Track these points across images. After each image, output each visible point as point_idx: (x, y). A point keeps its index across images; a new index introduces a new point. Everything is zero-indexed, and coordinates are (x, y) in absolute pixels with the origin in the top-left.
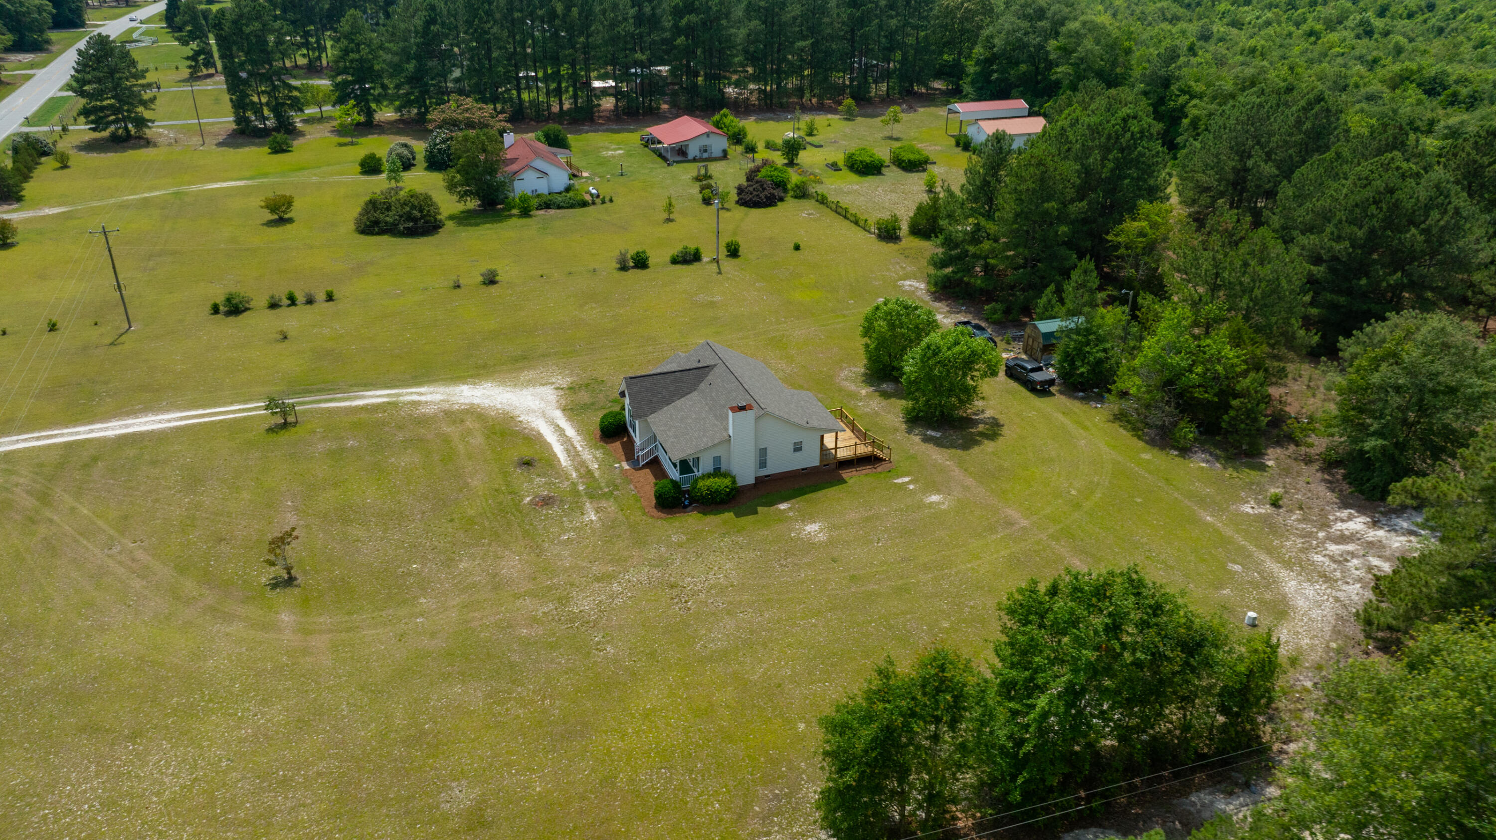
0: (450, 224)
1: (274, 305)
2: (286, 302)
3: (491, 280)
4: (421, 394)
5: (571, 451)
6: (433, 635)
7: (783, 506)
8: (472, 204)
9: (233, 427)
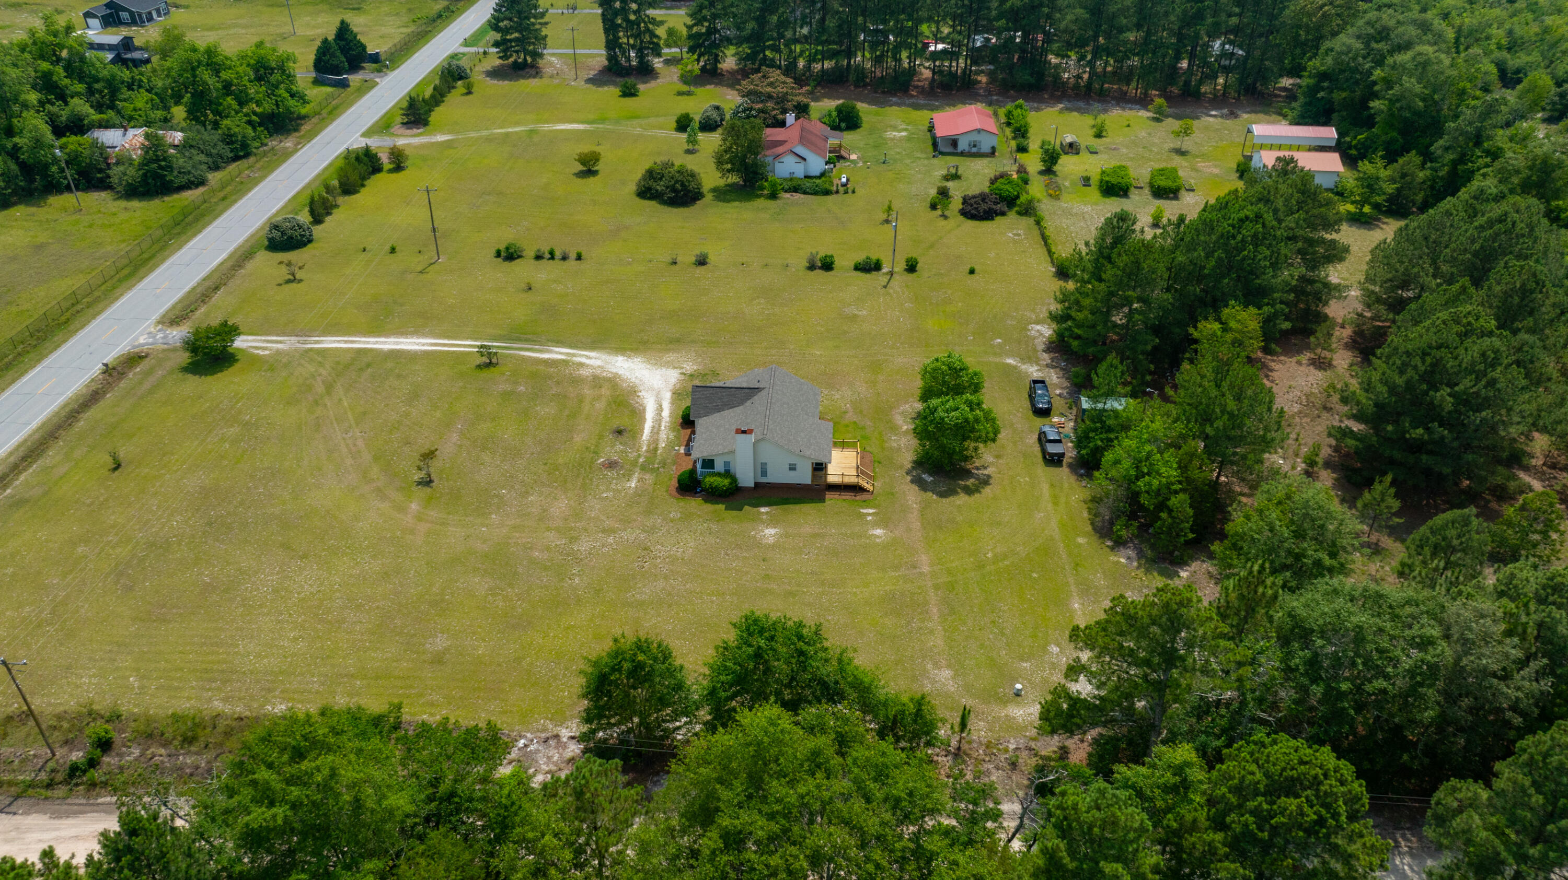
0: (709, 197)
1: (539, 257)
2: (547, 255)
3: (702, 262)
4: (588, 357)
5: (656, 430)
6: (484, 542)
7: (763, 510)
8: (733, 179)
9: (457, 358)
